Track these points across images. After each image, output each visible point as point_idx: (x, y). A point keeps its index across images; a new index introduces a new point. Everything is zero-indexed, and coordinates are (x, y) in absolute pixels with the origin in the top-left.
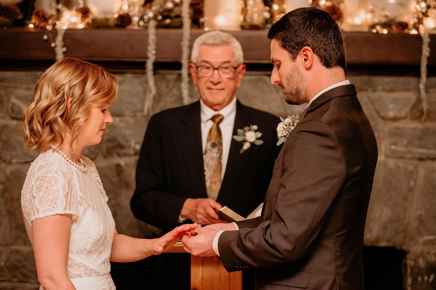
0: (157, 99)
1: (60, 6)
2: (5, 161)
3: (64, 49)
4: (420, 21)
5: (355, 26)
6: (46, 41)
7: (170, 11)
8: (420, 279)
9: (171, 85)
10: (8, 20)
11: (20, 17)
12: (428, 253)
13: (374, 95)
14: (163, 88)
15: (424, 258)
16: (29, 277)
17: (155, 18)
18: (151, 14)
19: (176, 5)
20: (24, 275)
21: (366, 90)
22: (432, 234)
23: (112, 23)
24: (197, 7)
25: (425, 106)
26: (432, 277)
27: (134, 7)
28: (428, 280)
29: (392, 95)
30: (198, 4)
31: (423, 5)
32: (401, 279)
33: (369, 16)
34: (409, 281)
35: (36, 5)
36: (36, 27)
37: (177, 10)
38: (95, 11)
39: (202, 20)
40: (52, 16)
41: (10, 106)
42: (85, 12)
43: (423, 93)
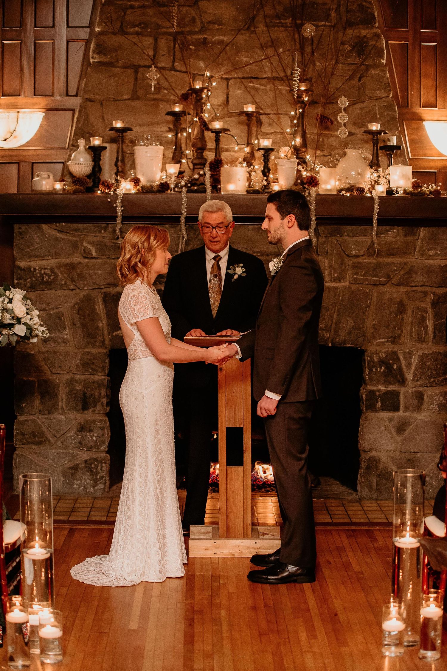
0: (187, 243)
1: (119, 178)
2: (79, 288)
3: (122, 208)
4: (373, 187)
5: (327, 190)
6: (109, 202)
7: (197, 180)
8: (374, 370)
9: (197, 234)
10: (82, 188)
11: (90, 185)
12: (380, 351)
13: (341, 239)
14: (192, 235)
15: (377, 354)
16: (97, 371)
17: (186, 185)
18: (183, 183)
19: (200, 175)
20: (93, 370)
21: (335, 236)
22: (383, 338)
23: (155, 189)
24: (216, 176)
25: (376, 247)
26: (383, 368)
27: (171, 178)
28: (380, 371)
29: (354, 239)
30: (217, 174)
31: (375, 175)
32: (362, 371)
33: (337, 183)
34: (367, 371)
35: (101, 177)
36: (102, 193)
37: (201, 178)
38: (143, 181)
39: (219, 186)
40: (113, 184)
41: (83, 248)
42: (136, 181)
43: (375, 237)
